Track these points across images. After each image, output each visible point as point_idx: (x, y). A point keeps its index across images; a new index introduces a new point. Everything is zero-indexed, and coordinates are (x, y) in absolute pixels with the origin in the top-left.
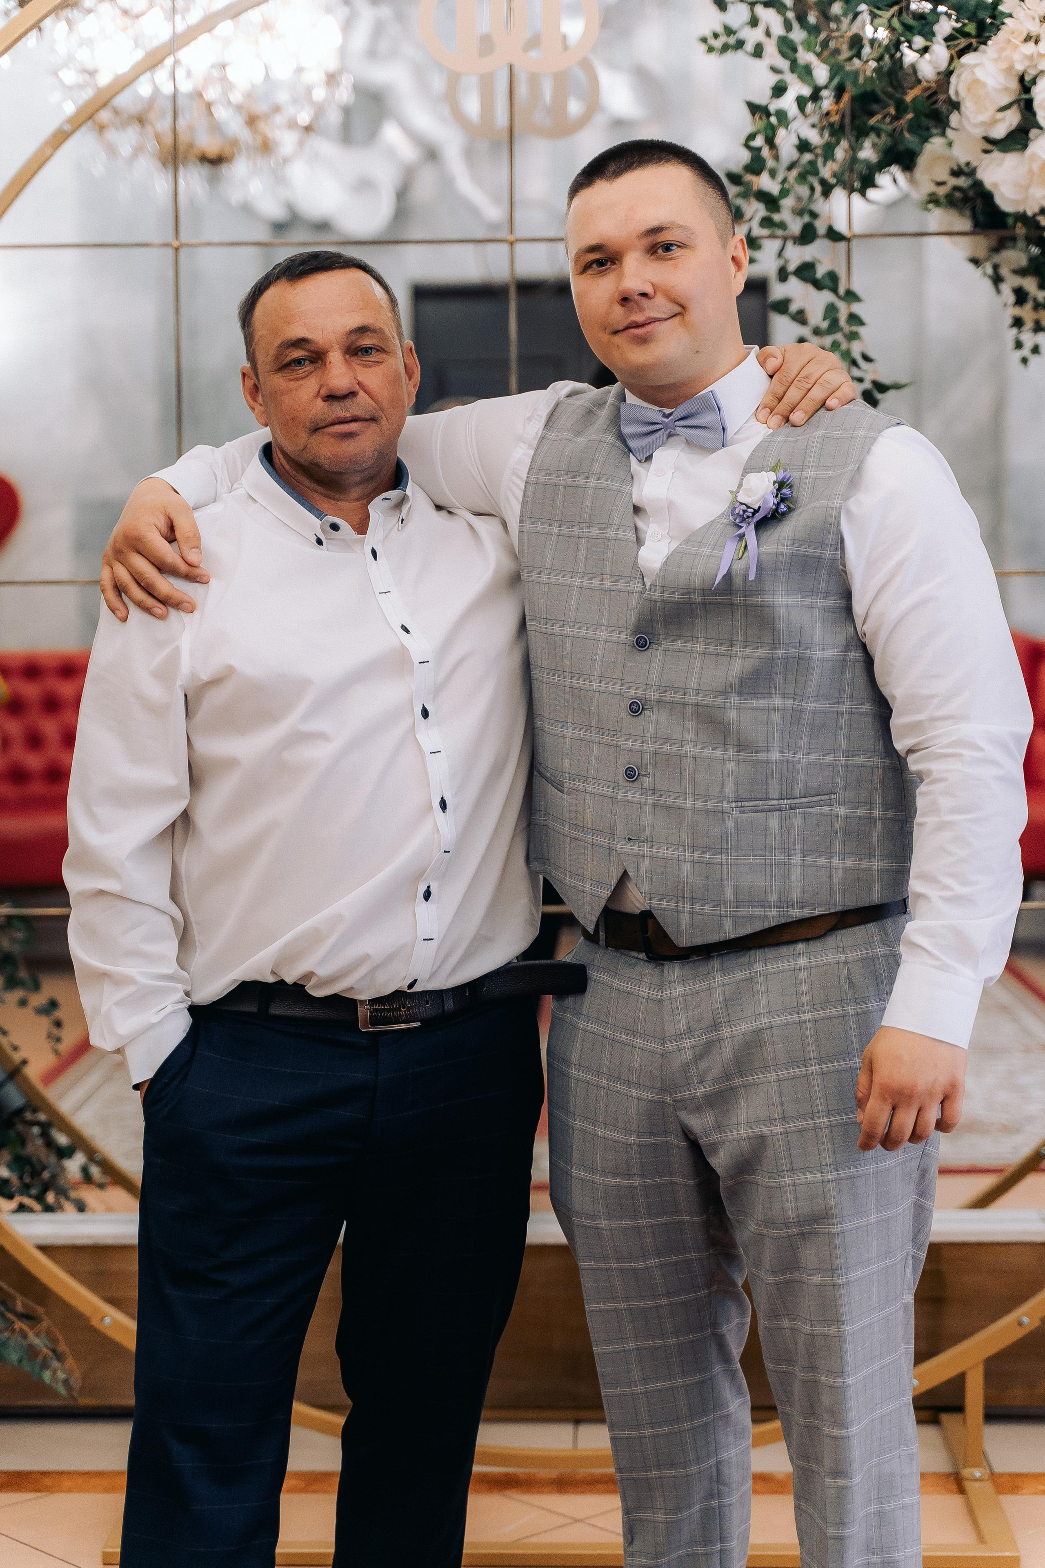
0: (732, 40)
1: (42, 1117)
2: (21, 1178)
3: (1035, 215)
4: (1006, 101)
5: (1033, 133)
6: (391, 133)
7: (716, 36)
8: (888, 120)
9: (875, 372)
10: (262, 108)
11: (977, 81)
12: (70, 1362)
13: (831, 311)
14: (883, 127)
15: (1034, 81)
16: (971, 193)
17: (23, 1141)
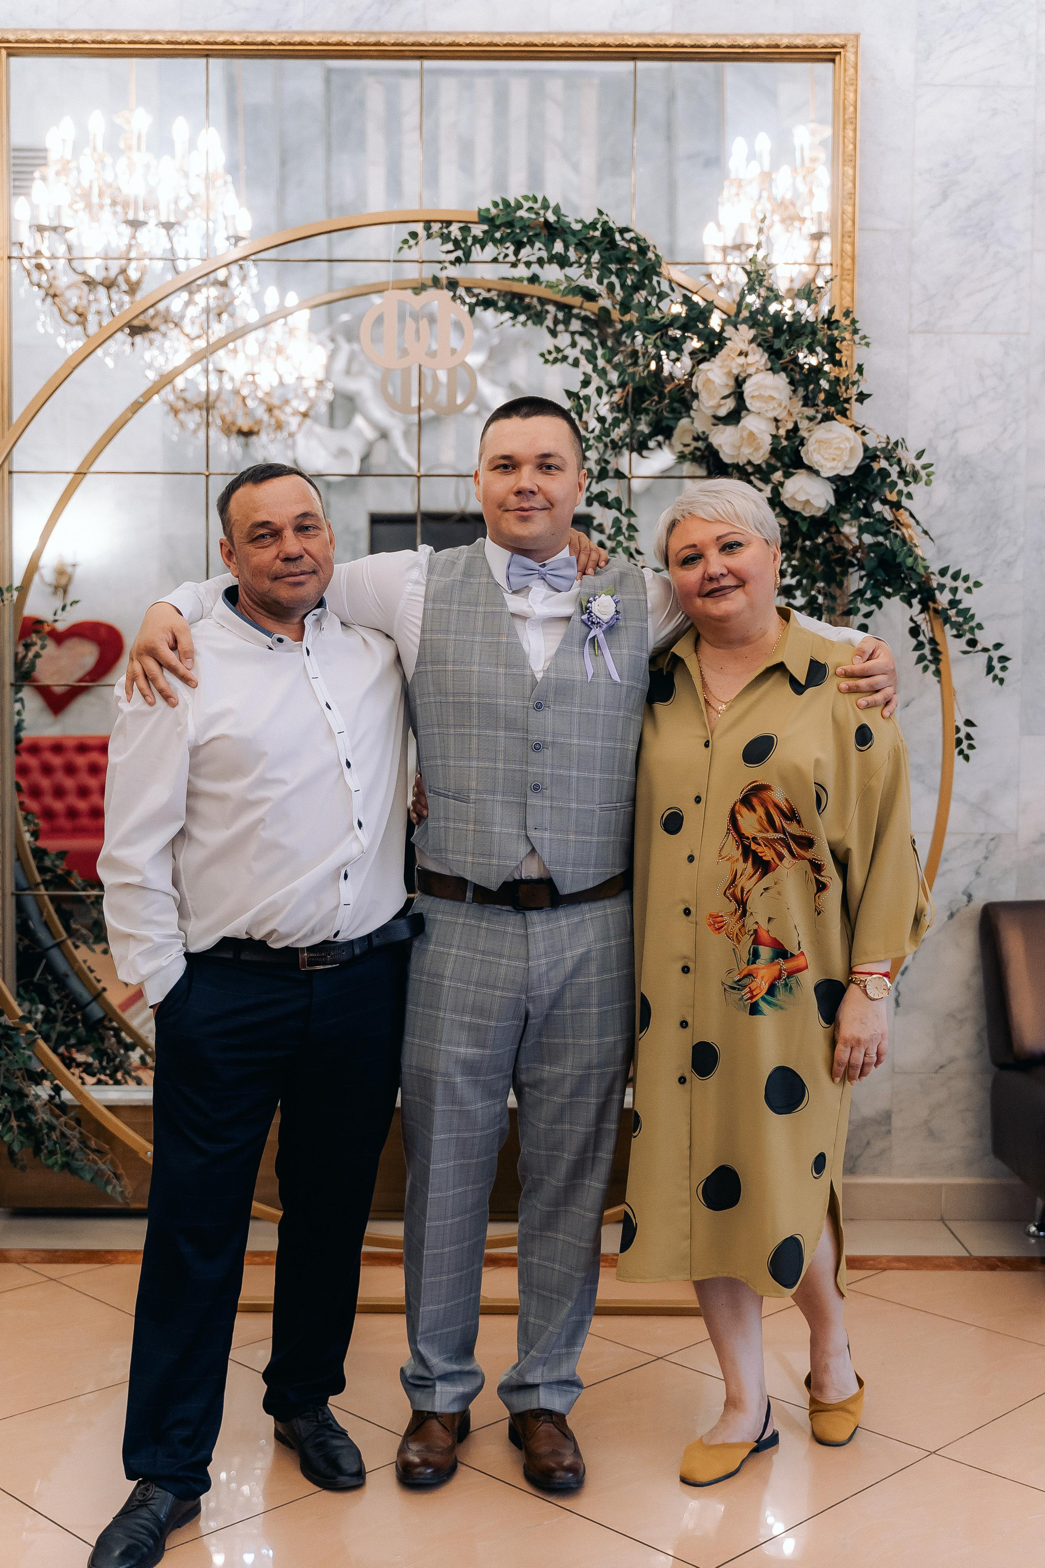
0: (560, 356)
1: (115, 1024)
2: (100, 1063)
3: (744, 465)
4: (727, 393)
5: (744, 413)
6: (359, 421)
7: (550, 353)
8: (654, 403)
9: (644, 561)
10: (276, 401)
11: (709, 380)
12: (126, 1181)
13: (617, 522)
14: (651, 408)
15: (744, 381)
16: (706, 453)
17: (102, 1039)
